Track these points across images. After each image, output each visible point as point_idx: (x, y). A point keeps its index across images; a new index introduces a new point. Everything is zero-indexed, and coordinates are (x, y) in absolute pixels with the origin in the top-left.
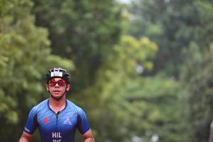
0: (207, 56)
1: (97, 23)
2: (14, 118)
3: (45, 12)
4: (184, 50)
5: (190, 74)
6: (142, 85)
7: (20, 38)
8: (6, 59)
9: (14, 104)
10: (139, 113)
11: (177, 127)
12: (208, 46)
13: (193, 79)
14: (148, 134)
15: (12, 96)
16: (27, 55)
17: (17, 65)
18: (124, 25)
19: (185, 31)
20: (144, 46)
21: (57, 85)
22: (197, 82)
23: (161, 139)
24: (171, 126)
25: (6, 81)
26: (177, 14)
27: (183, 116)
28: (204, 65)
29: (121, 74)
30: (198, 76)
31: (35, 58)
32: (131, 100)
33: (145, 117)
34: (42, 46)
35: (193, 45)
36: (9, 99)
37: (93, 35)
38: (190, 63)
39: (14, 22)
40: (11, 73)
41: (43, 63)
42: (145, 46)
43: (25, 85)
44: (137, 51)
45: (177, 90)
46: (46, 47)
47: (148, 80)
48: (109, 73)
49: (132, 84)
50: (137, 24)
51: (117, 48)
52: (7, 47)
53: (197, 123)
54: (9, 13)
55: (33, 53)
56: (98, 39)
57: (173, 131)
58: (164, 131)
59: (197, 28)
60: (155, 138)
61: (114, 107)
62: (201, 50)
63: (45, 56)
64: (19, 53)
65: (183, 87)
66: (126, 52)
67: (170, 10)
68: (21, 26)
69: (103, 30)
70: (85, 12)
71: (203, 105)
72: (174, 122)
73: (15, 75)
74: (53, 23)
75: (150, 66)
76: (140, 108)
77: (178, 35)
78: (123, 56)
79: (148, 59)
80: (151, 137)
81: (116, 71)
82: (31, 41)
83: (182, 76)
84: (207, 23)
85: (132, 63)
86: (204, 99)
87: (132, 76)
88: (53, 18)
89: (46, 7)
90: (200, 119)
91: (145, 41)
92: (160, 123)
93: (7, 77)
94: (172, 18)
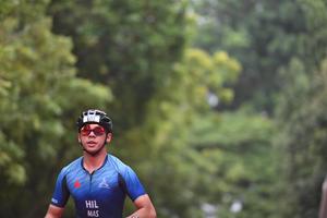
0: (317, 79)
1: (148, 29)
2: (20, 174)
3: (68, 11)
4: (282, 71)
5: (290, 109)
6: (217, 124)
7: (29, 52)
8: (8, 84)
9: (20, 153)
10: (212, 168)
11: (270, 189)
12: (318, 65)
13: (295, 116)
14: (226, 199)
15: (16, 141)
16: (40, 77)
17: (25, 94)
18: (189, 32)
19: (283, 42)
20: (219, 65)
21: (92, 134)
22: (301, 119)
23: (245, 207)
24: (261, 188)
25: (7, 119)
26: (271, 15)
27: (279, 171)
28: (312, 94)
29: (185, 107)
30: (304, 111)
31: (52, 83)
32: (200, 148)
33: (220, 174)
34: (63, 64)
35: (296, 63)
36: (12, 146)
37: (142, 47)
38: (290, 90)
39: (20, 28)
40: (15, 106)
41: (64, 90)
42: (221, 65)
43: (37, 124)
44: (209, 73)
45: (270, 132)
46: (69, 65)
47: (226, 117)
48: (165, 106)
49: (201, 123)
50: (209, 31)
51: (178, 67)
52: (9, 65)
53: (301, 183)
54: (12, 14)
55: (48, 76)
56: (150, 54)
57: (265, 195)
58: (250, 195)
59: (302, 37)
60: (236, 207)
61: (174, 158)
62: (308, 71)
63: (68, 79)
64: (28, 76)
65: (280, 128)
66: (191, 74)
67: (260, 9)
68: (30, 32)
69: (156, 40)
70: (129, 12)
71: (311, 156)
72: (266, 181)
73: (20, 109)
74: (80, 29)
75: (229, 94)
76: (214, 161)
77: (272, 48)
78: (187, 80)
79: (226, 85)
80: (230, 204)
81: (177, 103)
82: (45, 56)
83: (279, 110)
84: (316, 29)
85: (201, 91)
86: (312, 147)
87: (202, 111)
88: (79, 21)
89: (70, 4)
90: (305, 176)
91: (222, 56)
92: (244, 183)
93: (10, 112)
94: (263, 22)
